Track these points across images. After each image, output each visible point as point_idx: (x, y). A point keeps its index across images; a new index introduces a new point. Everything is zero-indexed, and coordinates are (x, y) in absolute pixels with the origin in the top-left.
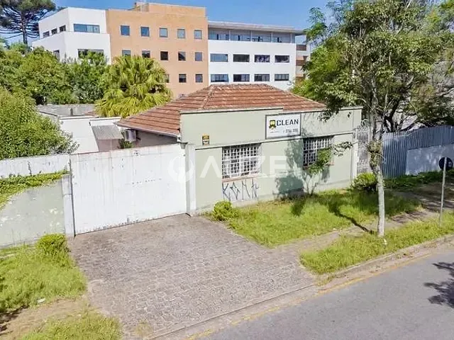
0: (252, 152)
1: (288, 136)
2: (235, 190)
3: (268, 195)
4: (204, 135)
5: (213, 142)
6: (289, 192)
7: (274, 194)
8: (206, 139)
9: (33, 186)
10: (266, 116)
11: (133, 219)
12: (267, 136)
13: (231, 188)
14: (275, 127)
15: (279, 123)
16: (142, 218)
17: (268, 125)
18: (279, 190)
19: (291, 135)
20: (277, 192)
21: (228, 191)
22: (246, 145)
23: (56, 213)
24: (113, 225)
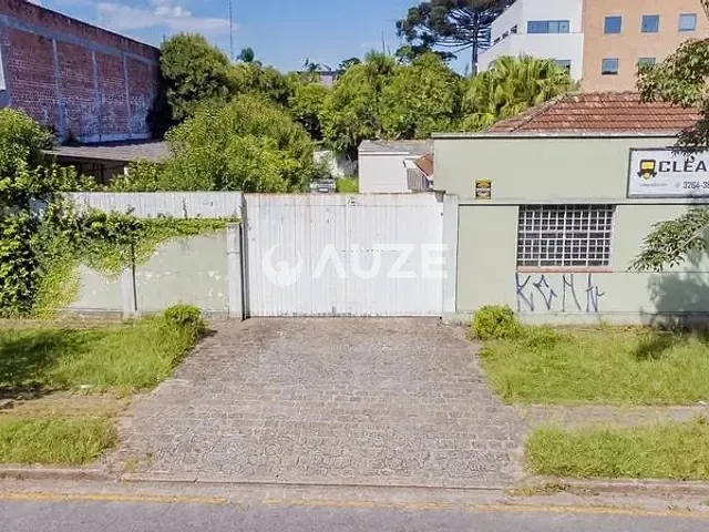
0: (593, 221)
1: (688, 197)
2: (547, 291)
3: (627, 313)
4: (479, 180)
5: (497, 194)
6: (685, 315)
7: (642, 313)
8: (483, 188)
9: (187, 234)
10: (632, 149)
11: (341, 310)
12: (631, 192)
13: (537, 286)
14: (654, 174)
15: (665, 166)
16: (358, 311)
17: (636, 169)
18: (658, 307)
19: (698, 193)
20: (653, 310)
21: (529, 289)
22: (579, 207)
23: (217, 277)
24: (309, 314)
